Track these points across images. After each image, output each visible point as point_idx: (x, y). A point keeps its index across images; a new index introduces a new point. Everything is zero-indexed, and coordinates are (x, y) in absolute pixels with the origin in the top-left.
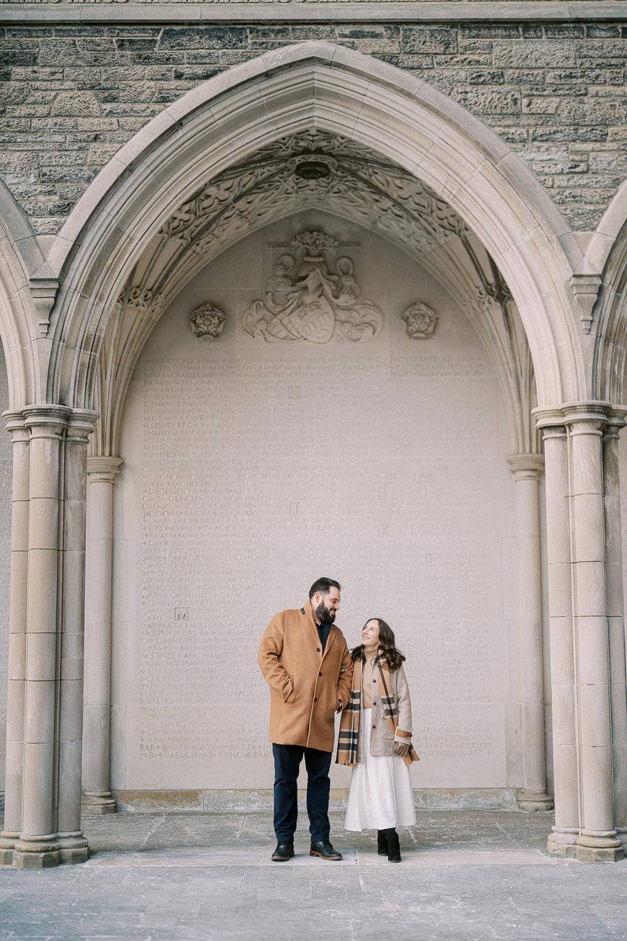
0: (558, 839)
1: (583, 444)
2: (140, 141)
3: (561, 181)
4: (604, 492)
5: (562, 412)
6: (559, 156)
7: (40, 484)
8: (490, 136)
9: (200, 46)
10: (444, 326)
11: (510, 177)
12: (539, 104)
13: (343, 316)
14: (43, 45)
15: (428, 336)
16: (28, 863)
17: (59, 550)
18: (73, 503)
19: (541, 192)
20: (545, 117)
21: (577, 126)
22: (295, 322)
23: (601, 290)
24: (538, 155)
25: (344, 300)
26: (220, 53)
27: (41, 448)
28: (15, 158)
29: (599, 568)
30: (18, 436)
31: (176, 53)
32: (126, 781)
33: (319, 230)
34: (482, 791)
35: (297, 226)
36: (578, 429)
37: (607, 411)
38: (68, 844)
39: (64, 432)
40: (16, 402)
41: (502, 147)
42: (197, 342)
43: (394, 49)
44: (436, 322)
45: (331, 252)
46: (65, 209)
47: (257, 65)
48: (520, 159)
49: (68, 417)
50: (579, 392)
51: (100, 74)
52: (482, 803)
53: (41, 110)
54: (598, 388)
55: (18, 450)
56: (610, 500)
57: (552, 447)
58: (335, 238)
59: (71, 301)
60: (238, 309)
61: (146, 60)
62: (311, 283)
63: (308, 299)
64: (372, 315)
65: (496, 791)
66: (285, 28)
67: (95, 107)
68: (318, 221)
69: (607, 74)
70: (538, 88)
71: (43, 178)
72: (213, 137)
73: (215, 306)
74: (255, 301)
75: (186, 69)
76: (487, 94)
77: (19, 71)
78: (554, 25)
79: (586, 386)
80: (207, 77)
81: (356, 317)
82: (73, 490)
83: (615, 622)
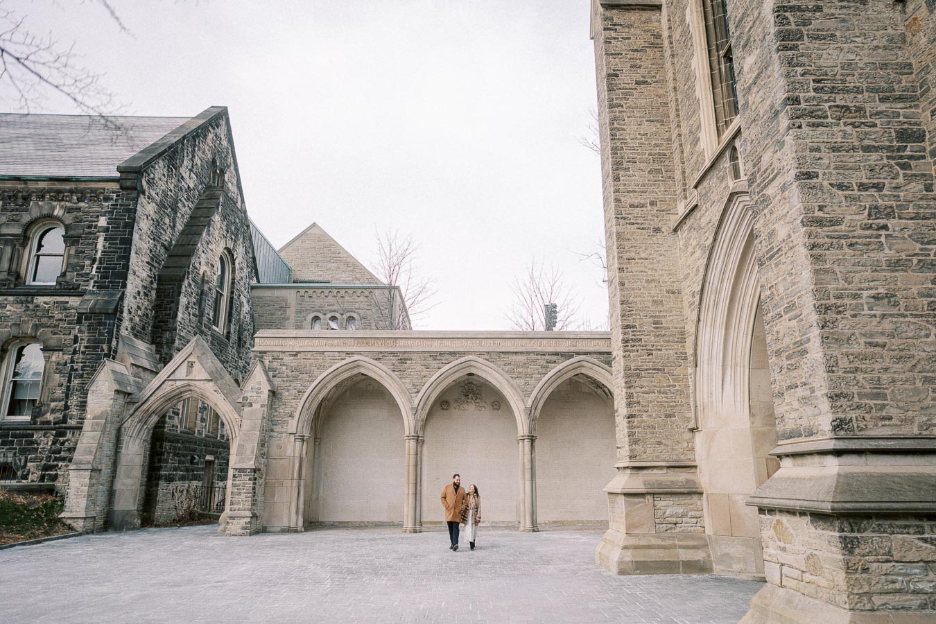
0: (521, 529)
1: (527, 443)
2: (434, 377)
3: (523, 387)
4: (532, 453)
5: (523, 436)
6: (522, 381)
7: (412, 452)
8: (508, 377)
9: (446, 357)
10: (502, 407)
11: (512, 386)
12: (519, 370)
13: (477, 404)
14: (414, 356)
15: (498, 410)
16: (410, 532)
17: (416, 466)
18: (419, 455)
19: (518, 389)
20: (520, 373)
21: (526, 375)
22: (466, 406)
23: (531, 411)
24: (518, 381)
25: (478, 401)
26: (451, 358)
27: (413, 443)
28: (408, 381)
29: (530, 470)
30: (407, 441)
31: (442, 358)
32: (424, 519)
33: (472, 383)
34: (510, 522)
35: (466, 382)
36: (526, 440)
37: (532, 436)
38: (418, 529)
39: (417, 440)
40: (407, 433)
41: (510, 379)
42: (442, 411)
43: (488, 358)
44: (500, 406)
45: (475, 389)
46: (418, 392)
47: (459, 361)
48: (514, 382)
49: (418, 437)
50: (526, 433)
51: (426, 363)
52: (510, 525)
53: (413, 370)
54: (530, 432)
55: (407, 444)
56: (533, 455)
57: (521, 443)
58: (475, 385)
59: (419, 412)
60: (452, 402)
61: (435, 360)
62: (470, 397)
63: (469, 401)
64: (484, 404)
65: (513, 522)
66: (464, 353)
67: (424, 370)
68: (470, 381)
69: (533, 363)
70: (518, 366)
71: (413, 385)
72: (449, 376)
73: (447, 402)
74: (456, 401)
75: (444, 362)
76: (507, 368)
77: (408, 362)
78: (522, 353)
79: (528, 432)
80: (448, 363)
81: (481, 405)
82: (419, 453)
83: (534, 482)
